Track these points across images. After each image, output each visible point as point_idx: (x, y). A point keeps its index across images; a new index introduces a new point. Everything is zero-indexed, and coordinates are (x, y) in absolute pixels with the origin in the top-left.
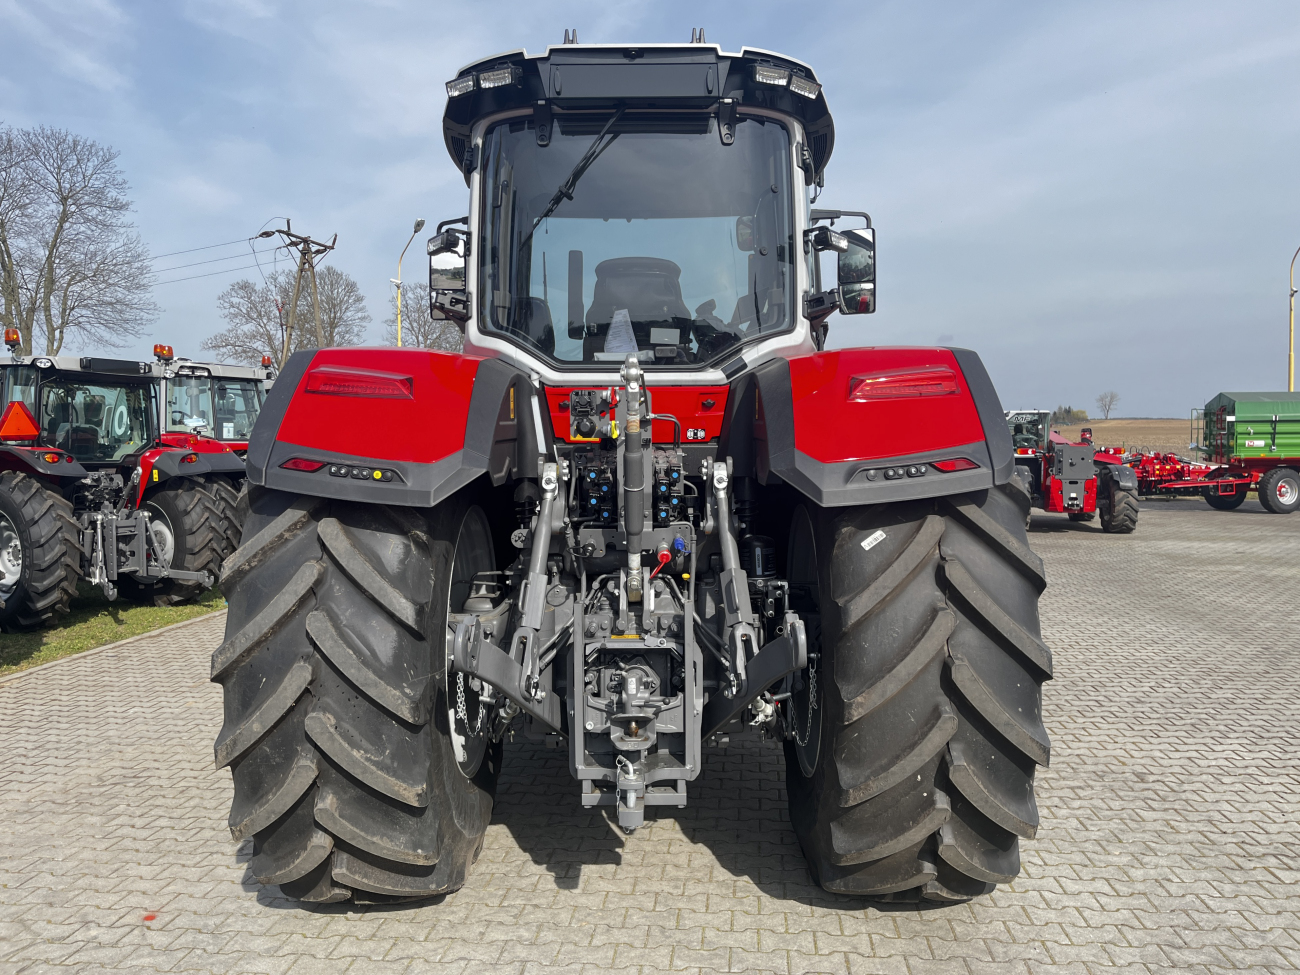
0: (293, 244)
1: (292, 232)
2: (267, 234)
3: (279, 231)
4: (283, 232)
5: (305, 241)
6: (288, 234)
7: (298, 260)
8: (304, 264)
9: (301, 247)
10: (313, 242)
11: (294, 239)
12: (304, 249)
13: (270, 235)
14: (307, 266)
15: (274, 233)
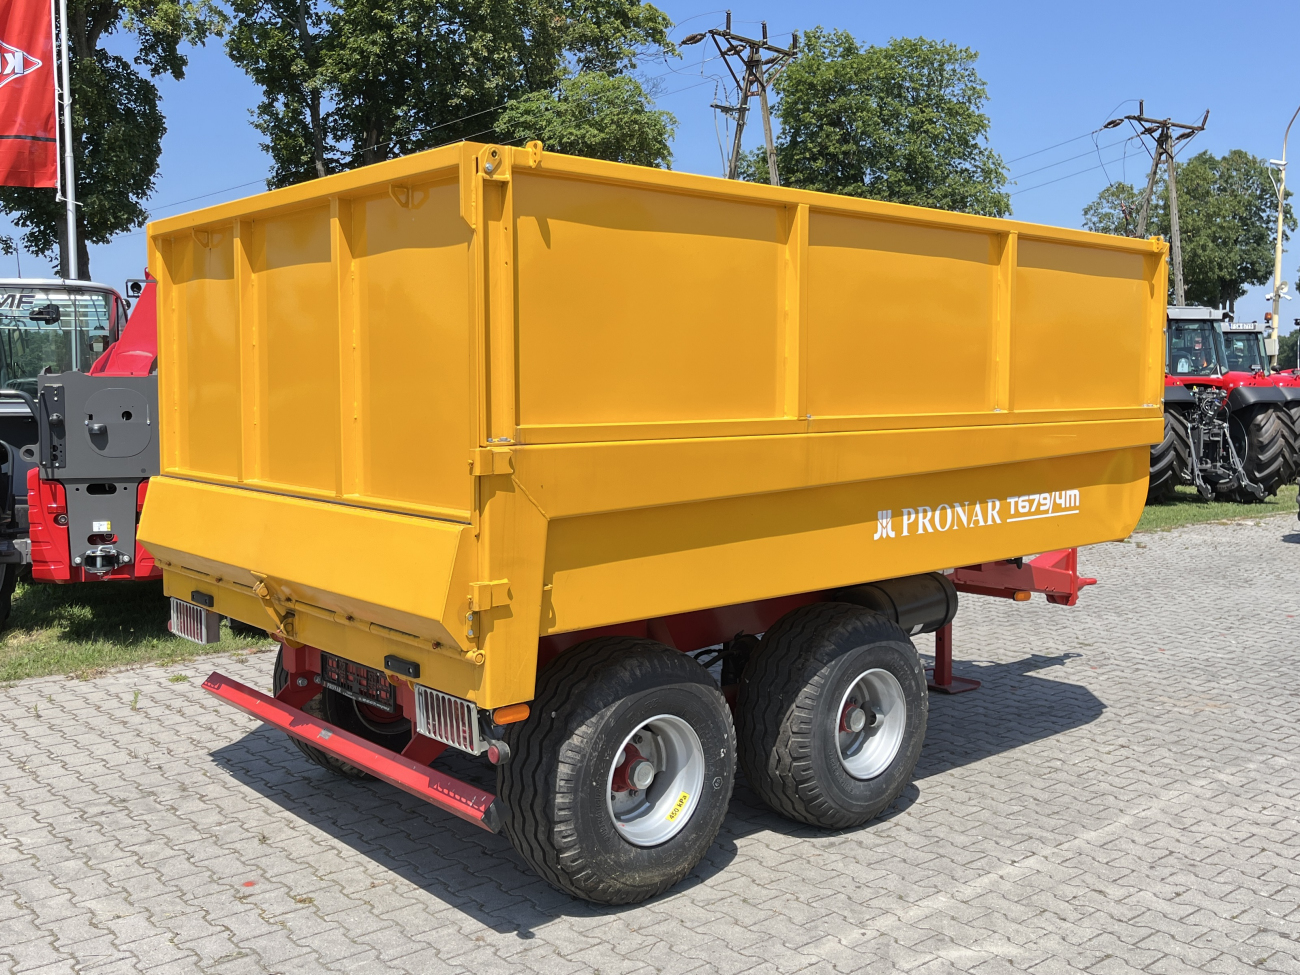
0: (1149, 131)
1: (1145, 116)
2: (1114, 124)
3: (1128, 118)
4: (1134, 118)
5: (1164, 125)
6: (1139, 119)
7: (1153, 152)
8: (1161, 154)
9: (1157, 134)
10: (1173, 125)
11: (1148, 125)
12: (1161, 135)
13: (1119, 124)
14: (1164, 157)
15: (1122, 120)
